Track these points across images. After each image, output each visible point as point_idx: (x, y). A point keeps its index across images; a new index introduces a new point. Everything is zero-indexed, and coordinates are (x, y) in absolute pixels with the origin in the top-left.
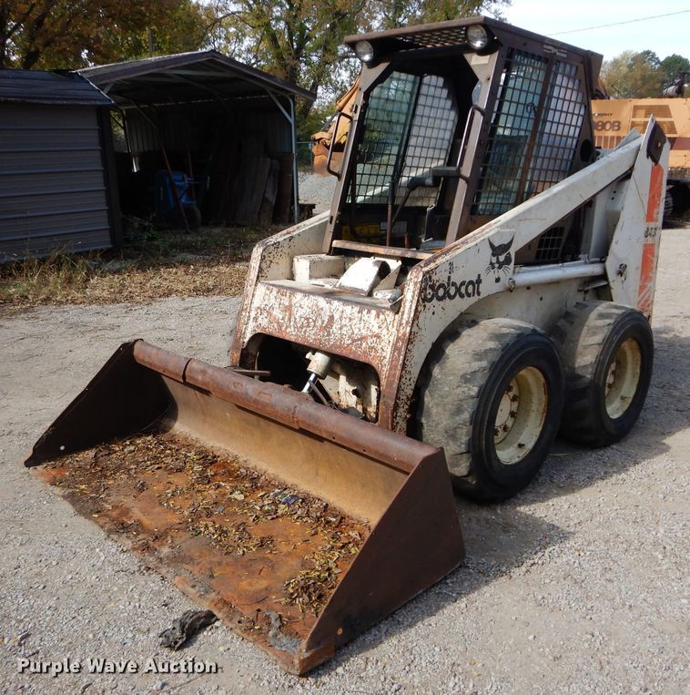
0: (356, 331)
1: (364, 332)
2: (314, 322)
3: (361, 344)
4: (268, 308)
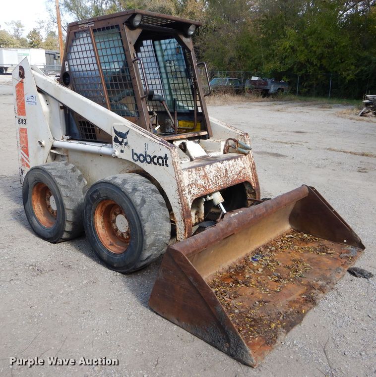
0: (237, 170)
4: (194, 182)
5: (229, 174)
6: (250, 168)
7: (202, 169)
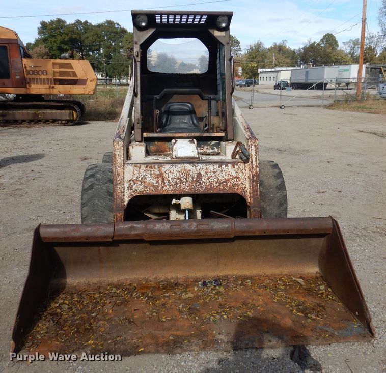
0: (220, 178)
1: (226, 177)
2: (186, 179)
3: (227, 184)
4: (140, 179)
5: (204, 179)
6: (248, 180)
7: (156, 167)
